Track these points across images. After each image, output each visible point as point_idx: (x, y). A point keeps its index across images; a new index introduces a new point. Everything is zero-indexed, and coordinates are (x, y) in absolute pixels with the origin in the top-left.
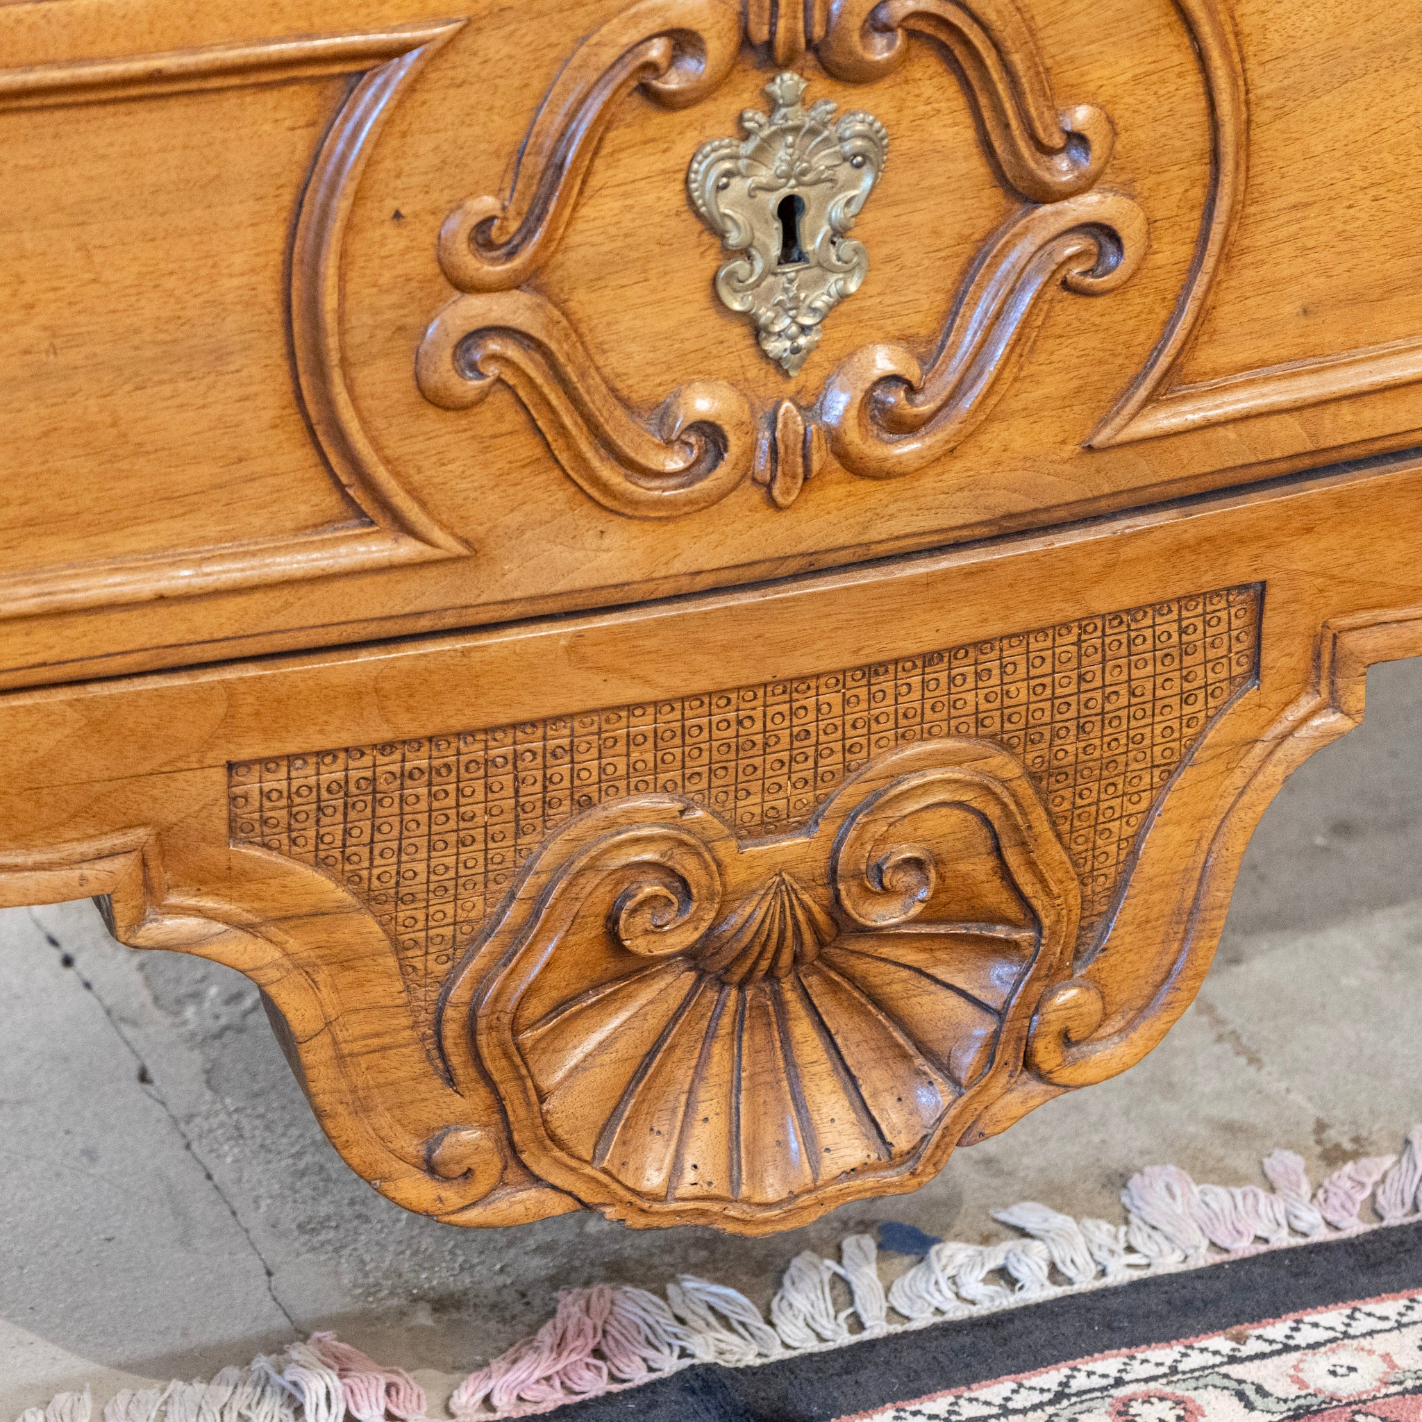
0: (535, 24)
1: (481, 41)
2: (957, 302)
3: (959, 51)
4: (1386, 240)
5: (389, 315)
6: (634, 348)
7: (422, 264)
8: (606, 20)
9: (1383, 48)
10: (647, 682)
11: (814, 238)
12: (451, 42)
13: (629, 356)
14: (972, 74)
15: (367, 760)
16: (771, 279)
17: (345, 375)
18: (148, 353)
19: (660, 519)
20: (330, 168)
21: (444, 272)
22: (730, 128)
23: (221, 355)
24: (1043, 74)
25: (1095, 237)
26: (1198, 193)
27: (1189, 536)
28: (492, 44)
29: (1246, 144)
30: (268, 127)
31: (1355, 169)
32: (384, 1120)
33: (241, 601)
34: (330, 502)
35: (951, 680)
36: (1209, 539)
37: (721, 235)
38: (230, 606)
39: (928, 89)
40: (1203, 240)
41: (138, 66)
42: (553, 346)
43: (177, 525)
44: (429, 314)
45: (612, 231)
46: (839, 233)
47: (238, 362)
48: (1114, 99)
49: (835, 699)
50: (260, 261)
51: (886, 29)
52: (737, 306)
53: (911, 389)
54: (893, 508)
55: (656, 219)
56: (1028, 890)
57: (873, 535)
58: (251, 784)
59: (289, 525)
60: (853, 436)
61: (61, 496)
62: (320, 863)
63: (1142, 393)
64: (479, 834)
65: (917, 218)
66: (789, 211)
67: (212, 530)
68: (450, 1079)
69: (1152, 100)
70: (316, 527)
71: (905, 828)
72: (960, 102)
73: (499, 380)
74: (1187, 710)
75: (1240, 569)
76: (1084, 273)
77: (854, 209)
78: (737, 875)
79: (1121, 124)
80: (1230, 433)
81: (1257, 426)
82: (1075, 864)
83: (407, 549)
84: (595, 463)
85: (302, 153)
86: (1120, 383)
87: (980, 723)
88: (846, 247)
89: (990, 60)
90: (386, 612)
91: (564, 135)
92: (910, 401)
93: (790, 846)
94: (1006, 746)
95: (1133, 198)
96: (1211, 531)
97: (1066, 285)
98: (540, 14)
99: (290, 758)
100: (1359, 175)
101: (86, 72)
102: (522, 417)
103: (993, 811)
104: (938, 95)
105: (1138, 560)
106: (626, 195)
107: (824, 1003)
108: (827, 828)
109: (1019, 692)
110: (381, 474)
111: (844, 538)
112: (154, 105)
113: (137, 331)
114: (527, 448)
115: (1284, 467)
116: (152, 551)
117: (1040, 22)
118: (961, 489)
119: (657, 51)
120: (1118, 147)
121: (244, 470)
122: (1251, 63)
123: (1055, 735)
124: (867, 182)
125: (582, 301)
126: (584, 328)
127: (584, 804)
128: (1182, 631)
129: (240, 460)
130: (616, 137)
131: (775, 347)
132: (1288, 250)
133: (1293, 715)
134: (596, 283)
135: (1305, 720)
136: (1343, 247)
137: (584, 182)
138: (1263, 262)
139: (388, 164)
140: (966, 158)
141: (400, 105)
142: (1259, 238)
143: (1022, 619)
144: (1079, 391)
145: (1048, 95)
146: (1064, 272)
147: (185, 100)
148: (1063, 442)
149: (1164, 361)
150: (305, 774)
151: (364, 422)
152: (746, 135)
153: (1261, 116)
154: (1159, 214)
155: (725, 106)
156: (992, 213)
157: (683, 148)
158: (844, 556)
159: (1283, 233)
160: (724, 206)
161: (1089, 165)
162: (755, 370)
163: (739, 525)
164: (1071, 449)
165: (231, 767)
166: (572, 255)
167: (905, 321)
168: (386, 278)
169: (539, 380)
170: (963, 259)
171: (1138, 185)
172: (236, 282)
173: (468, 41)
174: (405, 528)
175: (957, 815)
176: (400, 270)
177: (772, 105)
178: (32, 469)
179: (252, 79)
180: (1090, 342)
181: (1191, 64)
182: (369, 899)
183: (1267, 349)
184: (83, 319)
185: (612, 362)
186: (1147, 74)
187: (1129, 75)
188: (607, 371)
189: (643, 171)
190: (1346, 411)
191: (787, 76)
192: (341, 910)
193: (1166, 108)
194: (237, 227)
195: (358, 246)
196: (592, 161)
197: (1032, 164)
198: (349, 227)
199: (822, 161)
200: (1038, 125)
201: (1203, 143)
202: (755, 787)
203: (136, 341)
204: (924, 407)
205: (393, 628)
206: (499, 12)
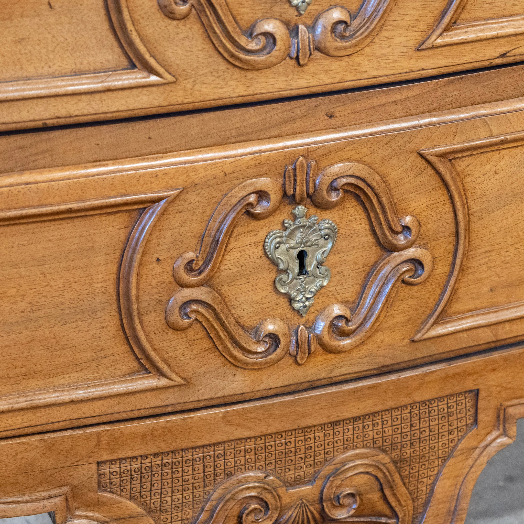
0: (208, 190)
1: (188, 196)
2: (363, 288)
3: (363, 197)
4: (520, 263)
5: (155, 296)
6: (245, 307)
7: (168, 278)
8: (234, 188)
9: (518, 194)
10: (252, 429)
11: (311, 266)
12: (177, 197)
13: (244, 310)
14: (368, 206)
15: (149, 460)
16: (295, 281)
17: (139, 318)
18: (67, 312)
19: (256, 369)
20: (133, 243)
21: (175, 280)
22: (279, 226)
23: (94, 312)
24: (394, 205)
25: (414, 264)
26: (451, 247)
27: (450, 373)
28: (192, 197)
29: (468, 229)
30: (111, 228)
31: (508, 238)
33: (102, 402)
34: (134, 365)
35: (364, 427)
36: (458, 374)
37: (277, 265)
38: (98, 404)
39: (351, 211)
40: (453, 264)
41: (63, 207)
42: (216, 307)
43: (79, 374)
44: (170, 296)
45: (237, 264)
46: (320, 264)
47: (100, 314)
48: (419, 214)
49: (321, 435)
50: (108, 277)
51: (336, 189)
52: (283, 291)
53: (347, 321)
54: (341, 364)
55: (253, 259)
56: (393, 504)
57: (334, 374)
58: (106, 470)
59: (120, 374)
60: (326, 338)
61: (35, 364)
62: (132, 498)
63: (432, 320)
64: (190, 486)
65: (348, 258)
66: (302, 256)
67: (91, 376)
69: (434, 214)
70: (129, 374)
71: (347, 482)
72: (364, 215)
73: (196, 319)
74: (451, 437)
75: (469, 384)
76: (410, 277)
77: (325, 255)
78: (286, 500)
79: (422, 223)
80: (465, 335)
81: (474, 332)
82: (411, 494)
83: (163, 382)
84: (232, 349)
85: (123, 237)
86: (424, 317)
87: (374, 443)
88: (323, 269)
89: (374, 200)
90: (155, 405)
91: (219, 230)
92: (347, 325)
93: (305, 489)
94: (384, 451)
95: (427, 249)
96: (458, 370)
97: (403, 281)
98: (210, 186)
99: (120, 460)
100: (510, 240)
101: (44, 210)
102: (204, 333)
103: (380, 475)
104: (355, 213)
105: (432, 381)
106: (241, 251)
108: (319, 483)
109: (389, 431)
110: (153, 354)
111: (323, 375)
112: (69, 221)
113: (63, 304)
114: (207, 344)
115: (484, 347)
116: (68, 384)
117: (392, 186)
118: (366, 357)
119: (252, 198)
120: (422, 231)
121: (103, 354)
122: (470, 200)
123: (402, 446)
124: (330, 245)
125: (226, 290)
126: (227, 300)
127: (229, 475)
128: (449, 408)
129: (101, 350)
130: (238, 230)
131: (297, 306)
132: (484, 268)
133: (489, 438)
134: (231, 283)
135: (494, 440)
136: (504, 266)
137: (226, 247)
138: (475, 272)
139: (155, 241)
140: (366, 236)
141: (159, 220)
142: (474, 263)
143: (390, 404)
144: (409, 320)
145: (396, 212)
146: (402, 277)
147: (80, 219)
148: (403, 339)
149: (440, 309)
150: (126, 466)
151: (146, 335)
152: (285, 229)
153: (474, 219)
154: (437, 255)
155: (278, 218)
156: (376, 256)
157: (262, 234)
158: (324, 382)
159: (482, 261)
160: (278, 255)
161: (411, 238)
162: (290, 314)
163: (285, 371)
164: (406, 341)
165: (98, 463)
166: (223, 273)
167: (345, 295)
168: (154, 283)
169: (211, 319)
170: (366, 272)
171: (429, 245)
172: (99, 285)
173: (183, 196)
174: (162, 374)
175: (367, 477)
176: (159, 279)
177: (295, 217)
178: (25, 355)
179: (104, 211)
180: (413, 302)
181: (448, 201)
182: (150, 511)
183: (477, 304)
184: (43, 299)
185: (237, 312)
186: (432, 204)
187: (425, 205)
188: (236, 315)
189: (248, 242)
190: (507, 326)
191: (300, 207)
192: (139, 516)
193: (439, 216)
194: (99, 265)
195: (144, 271)
196: (229, 239)
197: (390, 238)
198: (140, 264)
199: (313, 238)
200: (392, 223)
201: (452, 229)
202: (292, 467)
203: (63, 307)
204: (352, 327)
205: (157, 411)
206: (195, 185)
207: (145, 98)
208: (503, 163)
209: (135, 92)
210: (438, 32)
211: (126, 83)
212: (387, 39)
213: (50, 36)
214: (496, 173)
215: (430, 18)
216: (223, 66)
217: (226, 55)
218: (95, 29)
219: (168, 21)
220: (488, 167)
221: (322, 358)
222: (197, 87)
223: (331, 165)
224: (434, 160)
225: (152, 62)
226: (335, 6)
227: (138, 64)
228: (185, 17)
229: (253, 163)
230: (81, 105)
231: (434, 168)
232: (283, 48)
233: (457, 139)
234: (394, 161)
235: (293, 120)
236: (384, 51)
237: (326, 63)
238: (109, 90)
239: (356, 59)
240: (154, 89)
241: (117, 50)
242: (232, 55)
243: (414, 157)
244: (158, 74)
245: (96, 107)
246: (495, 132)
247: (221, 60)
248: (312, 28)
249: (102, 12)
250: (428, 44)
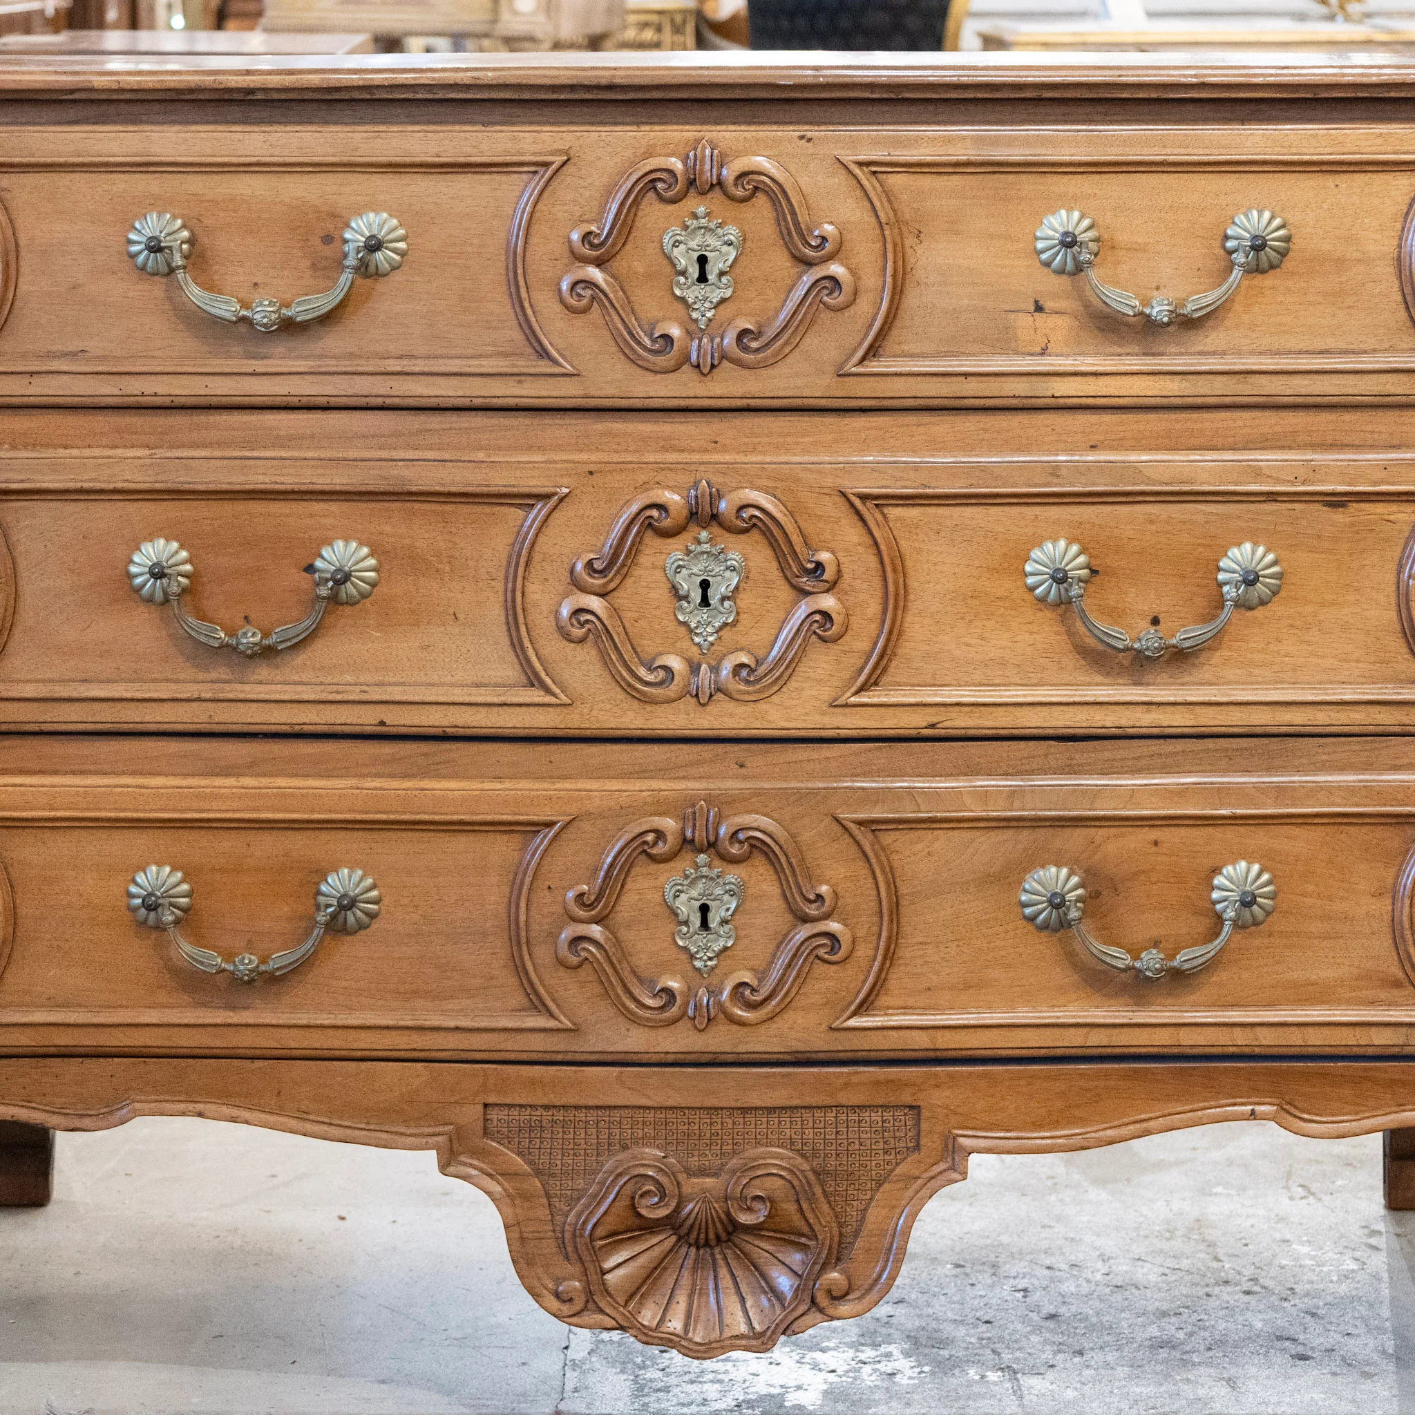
0: (602, 821)
1: (582, 824)
3: (771, 855)
4: (964, 965)
5: (546, 927)
6: (643, 956)
7: (558, 909)
8: (630, 822)
9: (957, 883)
10: (649, 1098)
11: (714, 920)
12: (570, 823)
13: (641, 959)
14: (778, 866)
15: (538, 1113)
16: (696, 936)
17: (529, 950)
18: (459, 930)
19: (651, 1027)
20: (524, 867)
21: (566, 913)
22: (680, 873)
23: (485, 935)
24: (807, 870)
25: (829, 939)
26: (875, 929)
27: (882, 1078)
28: (586, 826)
29: (896, 913)
30: (504, 848)
31: (948, 932)
32: (540, 1271)
33: (491, 1035)
34: (524, 1002)
35: (780, 1122)
36: (892, 1081)
37: (677, 915)
39: (761, 870)
41: (455, 818)
42: (609, 949)
43: (468, 1001)
44: (561, 929)
45: (634, 907)
46: (724, 922)
47: (491, 939)
48: (837, 885)
49: (730, 1121)
50: (501, 900)
51: (740, 841)
52: (681, 943)
53: (753, 990)
54: (746, 1039)
55: (651, 905)
56: (811, 1221)
57: (739, 1050)
58: (494, 1115)
59: (509, 1007)
60: (728, 1004)
61: (426, 983)
62: (519, 1154)
63: (853, 1008)
64: (582, 1152)
65: (758, 921)
66: (704, 909)
67: (481, 1006)
68: (567, 1258)
69: (853, 887)
70: (519, 1010)
71: (757, 1182)
72: (774, 877)
73: (587, 959)
74: (887, 1157)
75: (907, 1099)
76: (825, 953)
77: (730, 912)
78: (686, 1190)
79: (839, 895)
80: (894, 1034)
82: (837, 1217)
83: (552, 1024)
84: (623, 998)
85: (515, 859)
86: (845, 1003)
87: (792, 1144)
88: (727, 928)
89: (783, 860)
90: (547, 1049)
92: (752, 994)
93: (709, 1182)
94: (803, 1156)
95: (846, 926)
96: (891, 1078)
97: (818, 957)
98: (604, 817)
99: (509, 1106)
100: (950, 935)
101: (437, 818)
102: (595, 975)
103: (796, 1182)
104: (765, 873)
105: (860, 1083)
106: (639, 894)
107: (733, 1263)
108: (725, 1176)
109: (809, 1133)
110: (541, 990)
111: (727, 1049)
112: (464, 834)
113: (455, 922)
114: (598, 989)
115: (922, 1054)
117: (804, 848)
118: (775, 1037)
119: (649, 837)
120: (839, 904)
121: (493, 983)
122: (898, 880)
123: (826, 1155)
124: (736, 903)
125: (622, 933)
126: (623, 945)
127: (625, 1147)
128: (883, 1122)
129: (491, 978)
130: (634, 872)
131: (698, 964)
132: (920, 961)
133: (937, 1169)
134: (628, 927)
135: (941, 1173)
136: (945, 964)
137: (622, 886)
138: (908, 964)
139: (546, 867)
140: (777, 899)
141: (551, 844)
142: (904, 953)
143: (810, 1100)
144: (826, 1003)
145: (808, 878)
146: (817, 951)
148: (820, 1024)
149: (861, 996)
150: (514, 1114)
151: (536, 969)
152: (687, 877)
153: (903, 902)
154: (857, 935)
155: (679, 864)
156: (787, 923)
157: (662, 878)
158: (730, 1058)
159: (917, 953)
160: (678, 903)
161: (825, 909)
162: (690, 972)
163: (683, 1035)
164: (823, 1027)
165: (486, 1106)
166: (617, 914)
167: (753, 962)
168: (545, 911)
169: (602, 960)
170: (777, 941)
171: (848, 921)
172: (491, 907)
173: (576, 824)
174: (552, 1015)
175: (780, 1182)
176: (550, 909)
177: (697, 867)
178: (415, 970)
179: (497, 828)
180: (829, 983)
181: (869, 875)
182: (538, 1173)
183: (910, 1001)
184: (436, 914)
185: (634, 961)
186: (851, 876)
187: (843, 875)
188: (631, 963)
189: (646, 885)
190: (948, 1034)
191: (702, 855)
192: (525, 1174)
193: (860, 891)
194: (492, 886)
195: (534, 898)
196: (624, 878)
197: (802, 906)
198: (530, 891)
199: (717, 891)
200: (804, 890)
201: (876, 908)
202: (696, 1153)
203: (454, 925)
204: (758, 998)
205: (548, 1057)
206: (589, 814)
207: (542, 718)
208: (936, 845)
209: (532, 709)
210: (853, 689)
211: (521, 700)
212: (797, 689)
213: (454, 646)
214: (929, 853)
215: (846, 675)
216: (621, 695)
217: (623, 684)
218: (496, 643)
219: (567, 644)
220: (920, 846)
221: (726, 1028)
222: (595, 713)
223: (735, 815)
224: (852, 826)
225: (548, 681)
226: (741, 649)
227: (536, 683)
228: (582, 640)
229: (649, 800)
230: (479, 717)
231: (851, 835)
232: (682, 684)
233: (878, 807)
234: (806, 821)
235: (700, 763)
236: (795, 702)
237: (730, 706)
238: (505, 704)
239: (762, 706)
240: (550, 709)
241: (517, 667)
242: (629, 685)
243: (828, 820)
244: (554, 695)
245: (493, 720)
246: (923, 807)
247: (618, 689)
248: (715, 669)
249: (504, 627)
250: (841, 701)
